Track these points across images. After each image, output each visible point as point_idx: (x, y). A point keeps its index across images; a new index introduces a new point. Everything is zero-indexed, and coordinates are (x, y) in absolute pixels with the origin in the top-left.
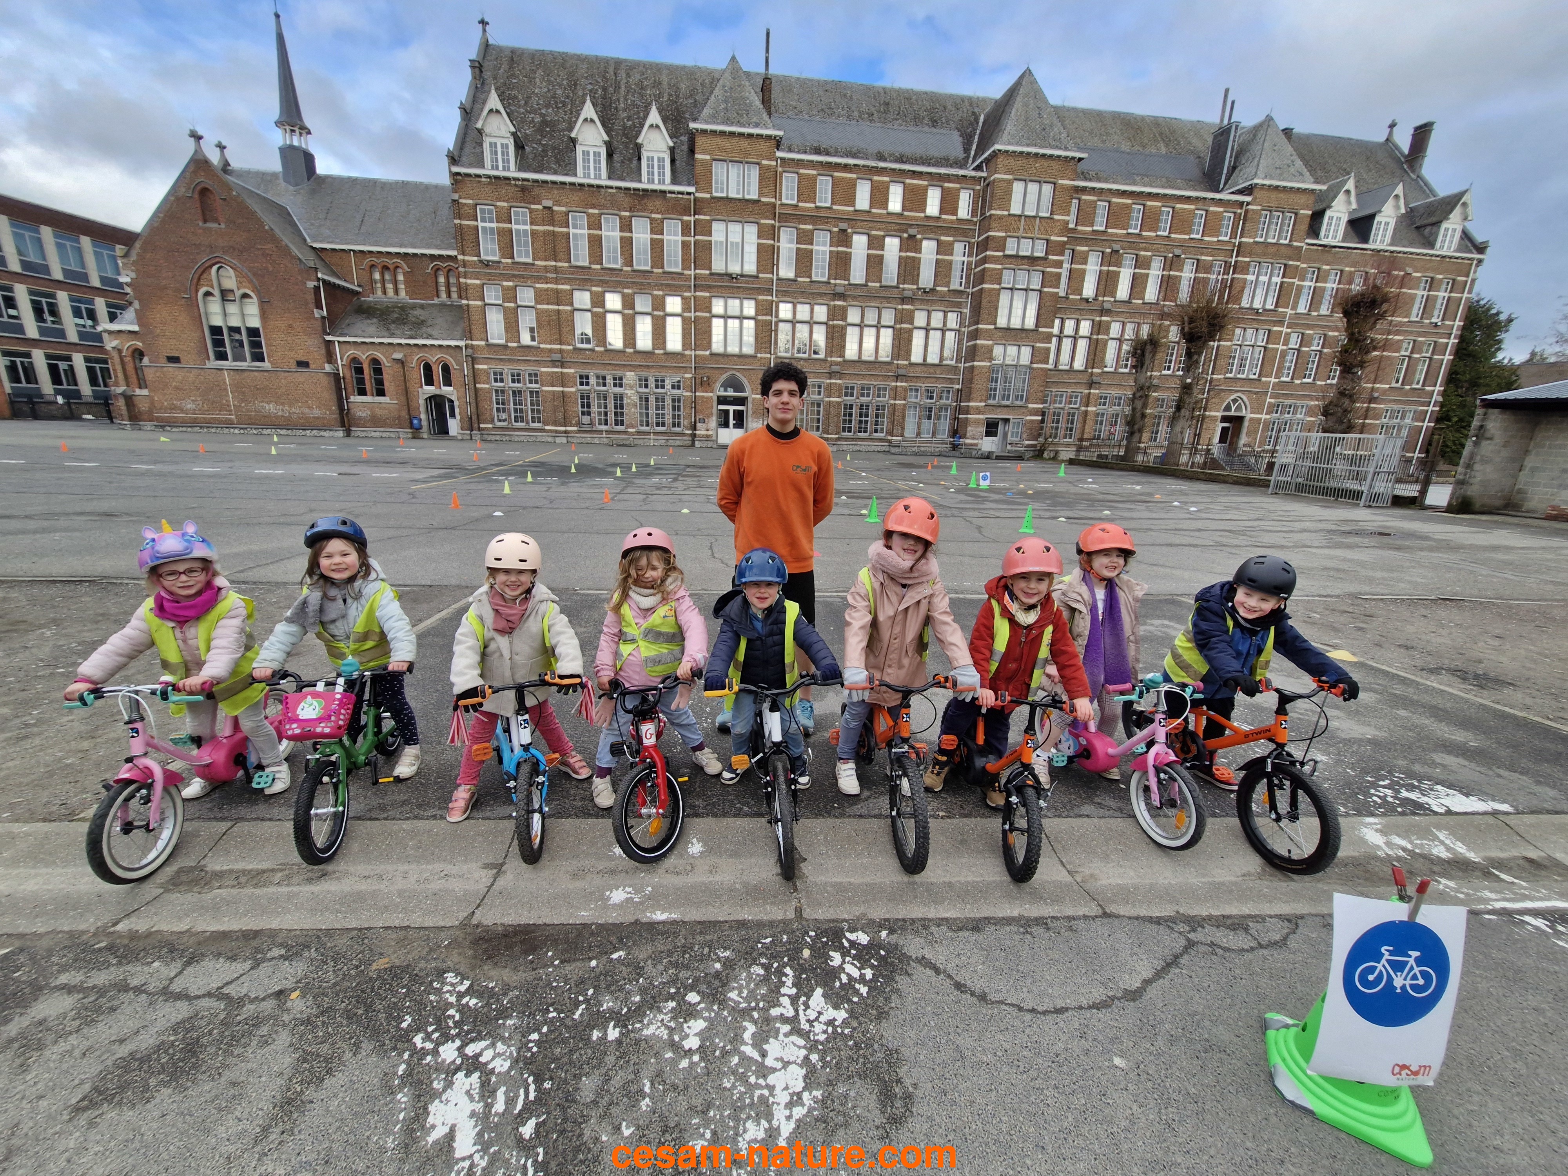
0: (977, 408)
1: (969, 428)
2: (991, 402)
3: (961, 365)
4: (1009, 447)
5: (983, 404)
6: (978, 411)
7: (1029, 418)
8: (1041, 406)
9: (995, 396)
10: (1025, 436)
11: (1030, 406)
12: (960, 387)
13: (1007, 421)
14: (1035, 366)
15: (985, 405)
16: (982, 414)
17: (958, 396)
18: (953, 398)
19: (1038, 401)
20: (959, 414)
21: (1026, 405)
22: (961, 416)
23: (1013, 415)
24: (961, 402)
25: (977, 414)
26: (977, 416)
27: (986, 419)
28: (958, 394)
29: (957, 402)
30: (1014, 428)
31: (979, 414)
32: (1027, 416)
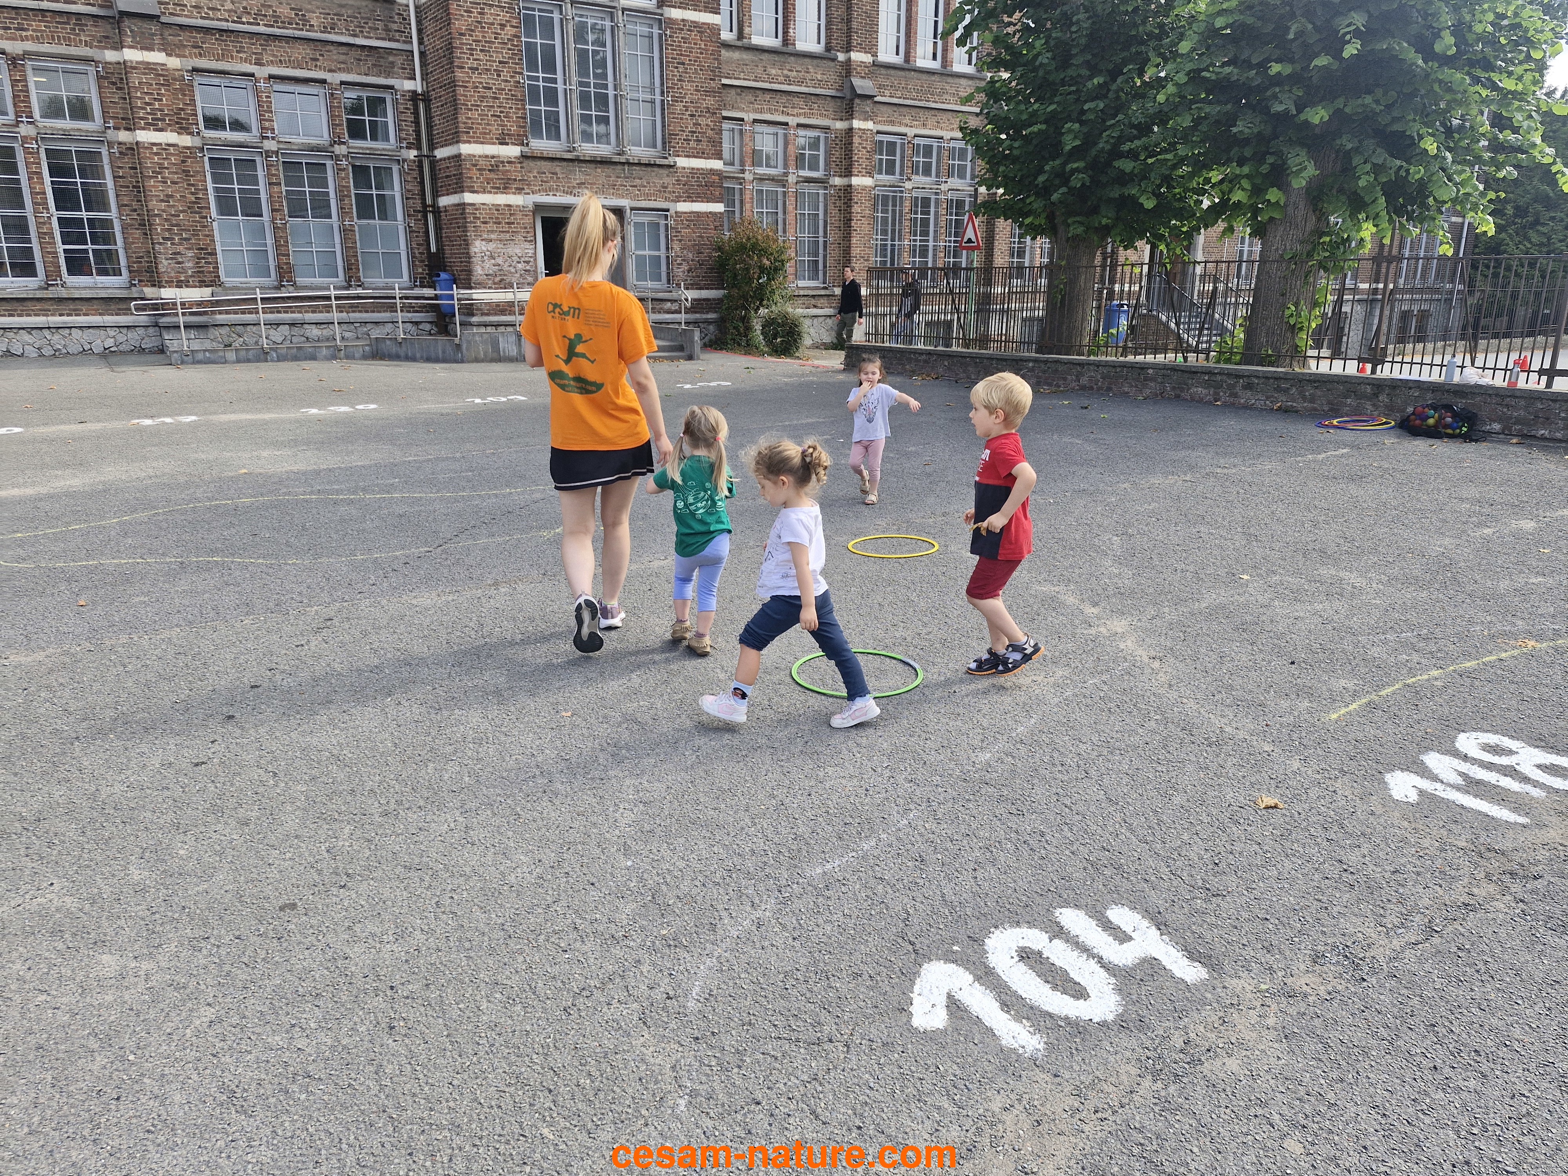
0: (496, 165)
1: (478, 247)
2: (542, 145)
6: (499, 176)
7: (684, 207)
9: (553, 120)
10: (680, 272)
11: (682, 162)
12: (417, 85)
15: (524, 157)
16: (519, 190)
17: (417, 122)
18: (399, 129)
19: (704, 145)
20: (436, 195)
21: (671, 160)
22: (444, 201)
23: (635, 198)
24: (432, 147)
25: (497, 190)
26: (501, 199)
27: (538, 208)
28: (416, 113)
29: (419, 148)
30: (640, 245)
31: (504, 188)
32: (677, 200)
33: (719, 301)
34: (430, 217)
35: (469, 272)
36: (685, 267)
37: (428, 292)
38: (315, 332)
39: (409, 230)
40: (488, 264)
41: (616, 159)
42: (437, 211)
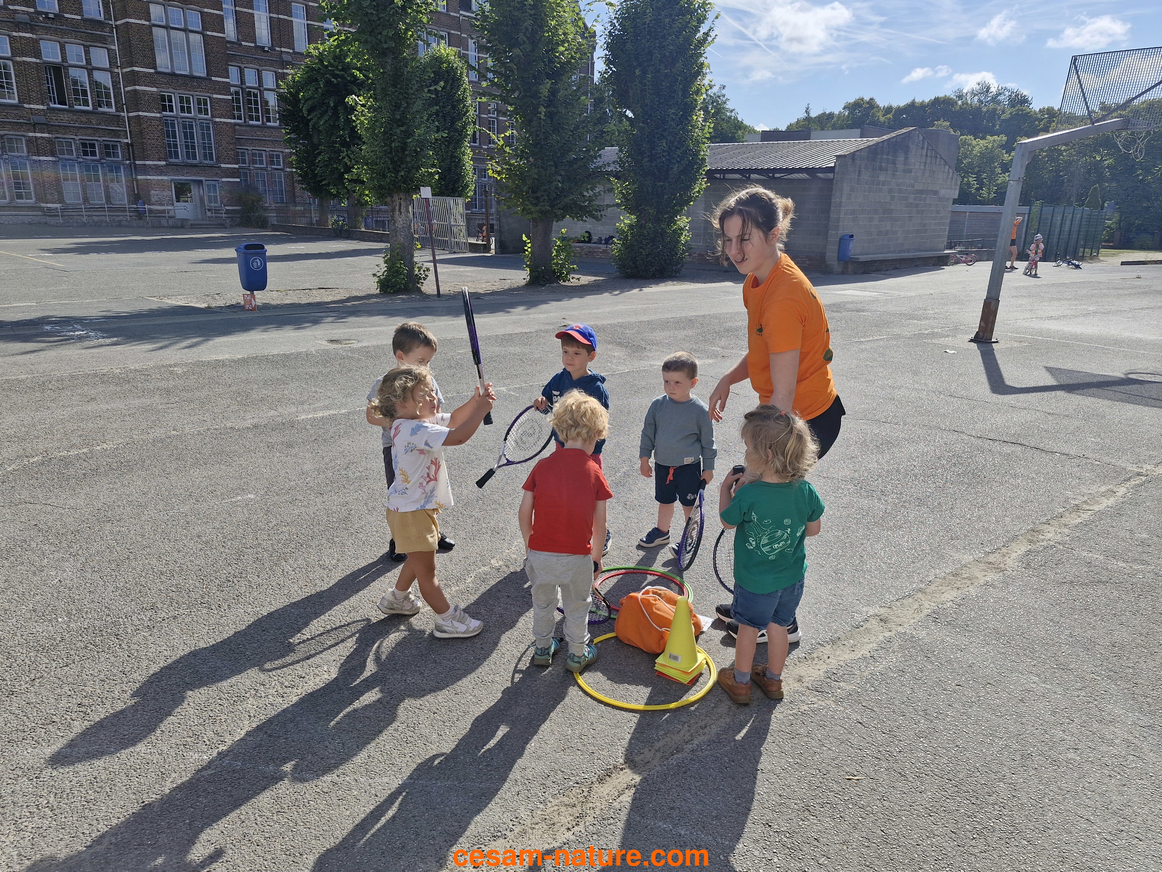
0: (157, 167)
1: (153, 192)
2: (173, 160)
3: (125, 114)
4: (209, 214)
5: (163, 163)
6: (158, 170)
7: (224, 180)
8: (236, 166)
9: (176, 153)
10: (225, 201)
11: (223, 165)
12: (129, 141)
13: (200, 182)
14: (217, 120)
15: (167, 164)
16: (165, 175)
17: (129, 152)
18: (123, 155)
19: (231, 160)
20: (136, 175)
21: (219, 165)
22: (139, 177)
23: (206, 177)
24: (135, 160)
25: (158, 175)
26: (160, 178)
27: (172, 180)
28: (129, 149)
29: (130, 160)
30: (209, 192)
31: (161, 175)
32: (222, 177)
33: (240, 210)
34: (135, 182)
35: (150, 200)
36: (226, 199)
37: (135, 206)
38: (96, 218)
39: (127, 187)
40: (156, 197)
41: (199, 165)
42: (137, 180)
